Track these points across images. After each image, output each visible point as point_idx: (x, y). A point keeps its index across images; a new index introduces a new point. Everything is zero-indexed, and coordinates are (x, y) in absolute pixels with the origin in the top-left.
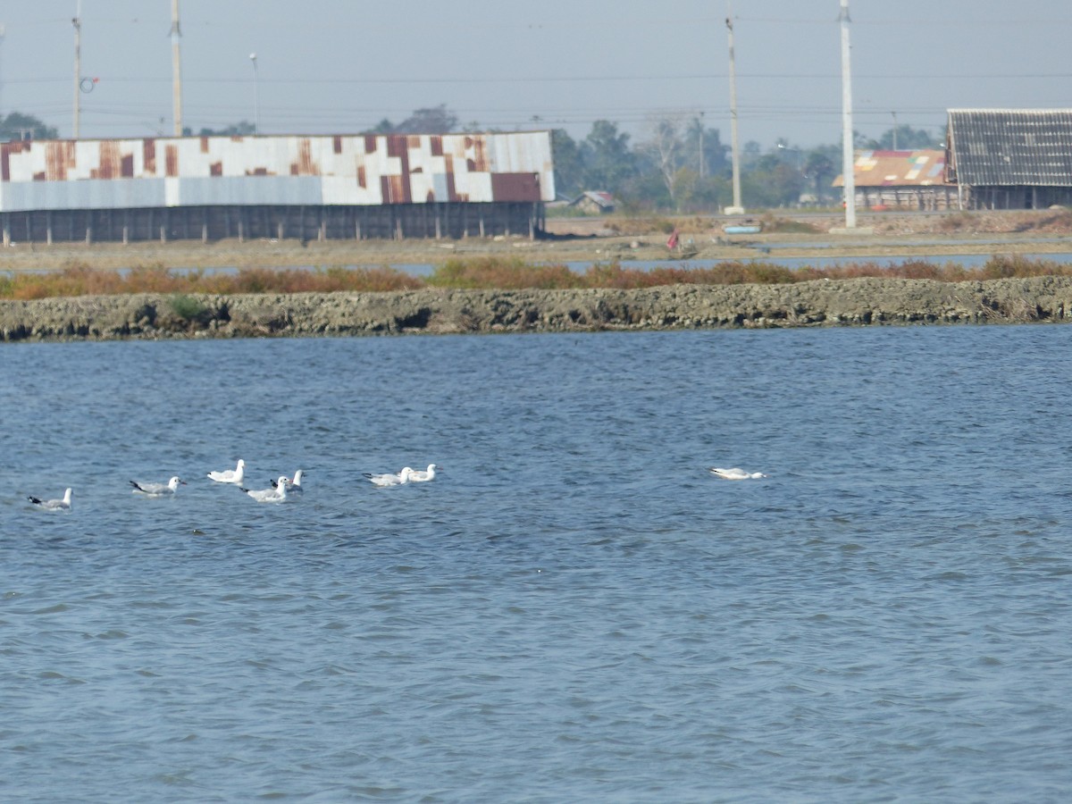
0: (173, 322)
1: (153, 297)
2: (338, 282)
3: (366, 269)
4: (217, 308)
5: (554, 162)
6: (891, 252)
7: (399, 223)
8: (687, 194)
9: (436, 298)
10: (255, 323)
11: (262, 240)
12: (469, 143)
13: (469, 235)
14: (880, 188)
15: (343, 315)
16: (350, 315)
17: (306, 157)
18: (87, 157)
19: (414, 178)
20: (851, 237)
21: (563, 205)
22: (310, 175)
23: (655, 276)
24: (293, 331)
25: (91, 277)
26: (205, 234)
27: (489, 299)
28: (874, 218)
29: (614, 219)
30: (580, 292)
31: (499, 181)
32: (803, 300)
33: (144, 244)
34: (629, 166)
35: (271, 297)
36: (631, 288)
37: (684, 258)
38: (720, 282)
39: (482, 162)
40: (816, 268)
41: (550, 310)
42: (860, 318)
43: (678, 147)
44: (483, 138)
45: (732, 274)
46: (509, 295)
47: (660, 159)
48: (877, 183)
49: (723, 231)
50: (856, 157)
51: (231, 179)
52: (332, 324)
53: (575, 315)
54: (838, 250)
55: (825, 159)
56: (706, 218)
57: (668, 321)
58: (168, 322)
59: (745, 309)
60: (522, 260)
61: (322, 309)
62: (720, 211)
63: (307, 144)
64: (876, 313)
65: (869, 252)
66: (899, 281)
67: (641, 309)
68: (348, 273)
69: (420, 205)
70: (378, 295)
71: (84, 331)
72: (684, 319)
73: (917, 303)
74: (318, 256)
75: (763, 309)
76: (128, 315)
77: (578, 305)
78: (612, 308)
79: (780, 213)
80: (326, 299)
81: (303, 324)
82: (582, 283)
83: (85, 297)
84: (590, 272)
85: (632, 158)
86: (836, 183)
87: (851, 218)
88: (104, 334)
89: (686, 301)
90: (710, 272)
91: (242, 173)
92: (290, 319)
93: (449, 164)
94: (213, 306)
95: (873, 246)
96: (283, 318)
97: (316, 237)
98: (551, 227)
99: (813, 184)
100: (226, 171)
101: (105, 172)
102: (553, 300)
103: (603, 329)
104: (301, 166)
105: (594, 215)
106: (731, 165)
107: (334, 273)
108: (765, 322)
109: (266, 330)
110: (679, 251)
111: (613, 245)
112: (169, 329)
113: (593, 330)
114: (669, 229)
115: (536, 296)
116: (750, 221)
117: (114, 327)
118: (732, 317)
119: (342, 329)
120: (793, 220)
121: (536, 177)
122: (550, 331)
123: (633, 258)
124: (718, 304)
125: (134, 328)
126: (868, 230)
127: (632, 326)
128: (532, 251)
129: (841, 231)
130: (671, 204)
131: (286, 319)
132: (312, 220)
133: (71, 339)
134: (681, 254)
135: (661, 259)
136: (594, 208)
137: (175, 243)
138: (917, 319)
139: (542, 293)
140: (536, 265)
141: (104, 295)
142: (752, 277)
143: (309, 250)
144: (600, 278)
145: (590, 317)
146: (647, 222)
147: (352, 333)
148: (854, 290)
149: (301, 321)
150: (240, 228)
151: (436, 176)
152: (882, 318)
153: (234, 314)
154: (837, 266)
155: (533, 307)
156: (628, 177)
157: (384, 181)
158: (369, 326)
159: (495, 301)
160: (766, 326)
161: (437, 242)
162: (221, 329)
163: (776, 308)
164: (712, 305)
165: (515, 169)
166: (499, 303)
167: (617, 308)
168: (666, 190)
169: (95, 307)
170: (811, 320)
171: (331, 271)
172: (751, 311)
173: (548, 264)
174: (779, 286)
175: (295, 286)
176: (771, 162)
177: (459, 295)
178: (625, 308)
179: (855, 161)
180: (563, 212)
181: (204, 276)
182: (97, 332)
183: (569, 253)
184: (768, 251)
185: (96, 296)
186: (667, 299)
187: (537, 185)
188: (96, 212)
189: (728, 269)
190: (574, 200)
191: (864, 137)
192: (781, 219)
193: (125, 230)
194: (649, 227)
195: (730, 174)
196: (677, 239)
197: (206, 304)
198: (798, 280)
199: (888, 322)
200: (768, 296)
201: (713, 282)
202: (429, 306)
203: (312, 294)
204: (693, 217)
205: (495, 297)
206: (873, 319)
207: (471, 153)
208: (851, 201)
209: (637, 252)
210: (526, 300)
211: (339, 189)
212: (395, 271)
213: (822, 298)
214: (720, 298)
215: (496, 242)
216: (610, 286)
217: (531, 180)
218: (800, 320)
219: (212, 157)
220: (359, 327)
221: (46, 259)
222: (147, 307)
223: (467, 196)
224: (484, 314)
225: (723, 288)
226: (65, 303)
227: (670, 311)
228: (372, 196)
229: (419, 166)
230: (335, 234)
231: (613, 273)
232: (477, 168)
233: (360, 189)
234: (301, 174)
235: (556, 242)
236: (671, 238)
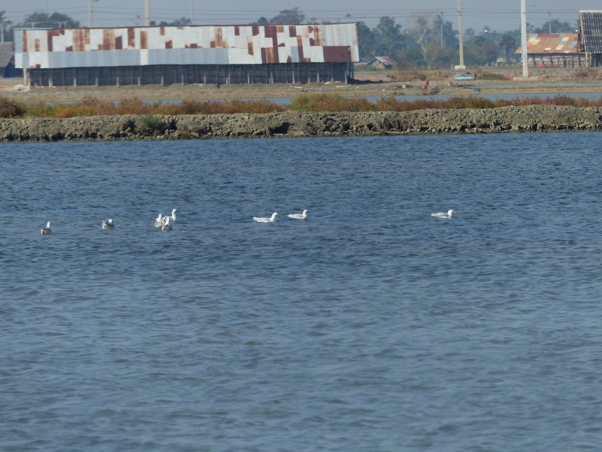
0: (144, 131)
1: (134, 116)
2: (237, 108)
3: (253, 101)
4: (169, 123)
5: (359, 40)
6: (547, 90)
7: (271, 74)
8: (434, 59)
9: (292, 117)
10: (190, 131)
11: (195, 84)
12: (310, 30)
13: (311, 81)
14: (541, 55)
15: (240, 126)
16: (244, 126)
17: (219, 38)
18: (96, 37)
19: (280, 49)
20: (526, 82)
21: (363, 64)
22: (222, 47)
23: (416, 104)
24: (212, 135)
25: (98, 105)
26: (162, 82)
27: (322, 117)
28: (538, 72)
29: (392, 72)
30: (373, 113)
31: (328, 50)
32: (499, 118)
33: (129, 86)
34: (401, 43)
35: (199, 116)
36: (402, 111)
37: (432, 94)
38: (452, 107)
39: (318, 40)
41: (356, 124)
42: (530, 128)
43: (429, 32)
44: (319, 27)
45: (459, 103)
46: (333, 115)
47: (419, 38)
48: (541, 52)
49: (454, 79)
50: (528, 37)
51: (177, 49)
52: (234, 132)
53: (370, 126)
54: (518, 90)
55: (511, 38)
56: (444, 72)
57: (423, 129)
58: (142, 130)
59: (466, 123)
60: (340, 95)
61: (228, 123)
62: (452, 68)
63: (220, 30)
64: (539, 125)
65: (536, 91)
66: (552, 107)
67: (408, 123)
68: (243, 102)
69: (283, 64)
70: (259, 115)
71: (94, 136)
72: (432, 128)
73: (562, 119)
74: (226, 93)
75: (476, 123)
76: (120, 126)
77: (372, 120)
78: (391, 122)
79: (486, 69)
80: (230, 117)
81: (217, 132)
82: (374, 108)
83: (95, 117)
84: (378, 102)
85: (403, 38)
86: (517, 52)
87: (525, 72)
88: (106, 138)
89: (433, 118)
90: (447, 102)
91: (183, 46)
92: (210, 128)
93: (300, 41)
94: (167, 121)
95: (537, 88)
96: (206, 128)
97: (225, 83)
98: (357, 76)
99: (504, 52)
100: (174, 46)
101: (106, 46)
102: (358, 118)
103: (386, 134)
104: (216, 43)
105: (380, 70)
106: (458, 42)
107: (235, 103)
108: (477, 130)
109: (197, 135)
110: (429, 90)
111: (392, 86)
112: (142, 134)
113: (381, 135)
115: (348, 115)
116: (468, 73)
117: (111, 133)
118: (458, 127)
119: (239, 134)
120: (492, 73)
121: (349, 48)
122: (356, 135)
123: (403, 94)
124: (451, 120)
125: (122, 134)
126: (535, 78)
127: (402, 132)
128: (347, 90)
129: (520, 79)
130: (425, 64)
131: (208, 128)
132: (223, 73)
133: (87, 141)
134: (430, 92)
135: (419, 95)
136: (381, 67)
137: (146, 86)
138: (562, 128)
139: (351, 114)
140: (349, 98)
141: (106, 116)
142: (470, 105)
143: (221, 90)
144: (384, 105)
145: (379, 127)
146: (411, 73)
147: (245, 136)
148: (526, 112)
149: (216, 130)
150: (182, 77)
151: (292, 48)
152: (543, 128)
153: (179, 126)
154: (518, 99)
155: (347, 122)
156: (401, 48)
157: (263, 50)
158: (255, 133)
159: (325, 118)
160: (478, 132)
161: (293, 85)
162: (171, 134)
163: (483, 122)
164: (447, 120)
165: (337, 44)
166: (328, 120)
167: (394, 122)
168: (422, 56)
169: (101, 122)
170: (503, 129)
171: (233, 102)
172: (469, 124)
173: (355, 98)
174: (485, 110)
175: (213, 110)
176: (480, 40)
177: (305, 115)
178: (399, 122)
179: (527, 40)
180: (364, 68)
181: (162, 105)
182: (101, 136)
183: (367, 92)
184: (479, 90)
185: (102, 116)
186: (422, 117)
187: (349, 53)
188: (101, 69)
189: (456, 100)
190: (369, 62)
191: (533, 26)
192: (486, 72)
193: (118, 79)
194: (412, 76)
195: (458, 47)
196: (427, 83)
197: (163, 120)
198: (496, 107)
199: (546, 130)
200: (479, 115)
201: (448, 107)
202: (288, 121)
203: (222, 115)
204: (437, 71)
205: (325, 116)
206: (538, 128)
207: (312, 35)
208: (525, 62)
209: (406, 91)
210: (343, 118)
211: (238, 56)
212: (269, 102)
213: (509, 116)
214: (452, 117)
215: (326, 85)
216: (390, 110)
217: (346, 50)
218: (497, 129)
219: (167, 38)
220: (249, 133)
221: (73, 95)
222: (130, 122)
223: (309, 59)
224: (319, 126)
225: (454, 111)
226: (84, 120)
227: (424, 124)
228: (257, 59)
229: (283, 43)
230: (235, 81)
231: (392, 103)
232: (316, 44)
233: (250, 55)
234: (216, 48)
235: (360, 85)
236: (424, 83)
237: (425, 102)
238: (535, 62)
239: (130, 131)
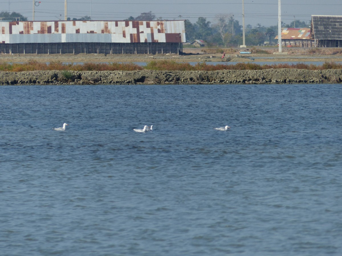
0: (63, 79)
1: (57, 71)
2: (116, 67)
4: (77, 75)
5: (186, 30)
6: (293, 60)
7: (136, 49)
8: (228, 41)
9: (147, 73)
10: (89, 80)
11: (92, 54)
12: (158, 24)
13: (158, 53)
14: (289, 40)
15: (118, 78)
17: (106, 28)
18: (37, 27)
19: (141, 34)
20: (280, 55)
21: (188, 44)
22: (108, 33)
23: (217, 67)
24: (101, 83)
25: (37, 65)
26: (74, 52)
27: (164, 74)
28: (288, 49)
29: (204, 49)
30: (193, 72)
31: (168, 36)
32: (264, 75)
33: (55, 54)
34: (210, 32)
35: (95, 72)
36: (209, 71)
37: (227, 61)
38: (238, 69)
39: (162, 30)
40: (269, 65)
41: (183, 77)
42: (282, 81)
43: (225, 26)
44: (163, 22)
45: (242, 67)
46: (170, 72)
47: (220, 30)
48: (289, 38)
49: (239, 53)
50: (282, 30)
51: (82, 34)
52: (114, 81)
53: (191, 79)
54: (276, 60)
55: (272, 31)
56: (234, 49)
57: (221, 81)
58: (62, 79)
59: (246, 78)
60: (175, 61)
61: (111, 76)
62: (238, 47)
63: (107, 24)
64: (287, 80)
65: (286, 60)
66: (295, 70)
67: (213, 77)
68: (119, 64)
69: (142, 43)
70: (129, 72)
71: (35, 82)
72: (226, 81)
73: (301, 77)
74: (110, 59)
75: (251, 78)
77: (192, 76)
78: (203, 77)
79: (258, 47)
80: (112, 73)
82: (194, 69)
83: (35, 71)
84: (196, 65)
85: (210, 29)
86: (276, 38)
87: (280, 49)
88: (41, 83)
89: (227, 75)
90: (235, 66)
91: (86, 32)
92: (100, 79)
93: (152, 30)
95: (287, 58)
96: (98, 78)
97: (109, 53)
98: (184, 51)
99: (269, 38)
100: (81, 32)
101: (42, 31)
102: (184, 74)
103: (200, 84)
104: (105, 30)
105: (198, 47)
106: (242, 32)
107: (115, 64)
108: (252, 82)
109: (93, 82)
111: (204, 57)
112: (62, 82)
113: (197, 84)
114: (222, 52)
115: (179, 72)
116: (248, 50)
117: (44, 81)
118: (242, 80)
119: (117, 82)
120: (262, 50)
121: (180, 35)
122: (183, 84)
123: (210, 61)
124: (237, 76)
125: (51, 81)
126: (286, 53)
127: (210, 83)
128: (178, 59)
129: (277, 53)
130: (223, 44)
133: (30, 85)
134: (226, 60)
135: (219, 62)
136: (198, 45)
137: (64, 55)
138: (301, 82)
139: (181, 72)
140: (179, 63)
141: (41, 71)
142: (248, 68)
143: (107, 57)
144: (200, 67)
145: (196, 80)
147: (120, 83)
148: (280, 72)
149: (104, 80)
150: (85, 50)
151: (148, 34)
152: (290, 81)
153: (83, 77)
154: (275, 65)
155: (178, 76)
156: (209, 35)
157: (131, 35)
158: (126, 82)
159: (166, 74)
160: (252, 83)
161: (148, 55)
162: (78, 82)
163: (256, 78)
164: (235, 76)
165: (173, 32)
166: (167, 75)
167: (205, 77)
168: (221, 39)
169: (38, 74)
170: (266, 82)
172: (248, 79)
173: (183, 63)
174: (257, 71)
175: (102, 69)
176: (255, 31)
177: (154, 72)
178: (208, 77)
180: (189, 46)
181: (73, 65)
182: (39, 82)
183: (190, 59)
184: (254, 60)
185: (39, 71)
186: (221, 74)
187: (180, 37)
188: (39, 44)
189: (241, 65)
190: (192, 43)
191: (285, 24)
192: (258, 49)
193: (49, 50)
194: (216, 51)
195: (242, 34)
196: (225, 55)
197: (74, 74)
198: (263, 69)
199: (292, 83)
200: (253, 74)
201: (236, 69)
202: (145, 75)
203: (107, 71)
204: (230, 48)
206: (287, 82)
207: (159, 27)
208: (280, 44)
209: (212, 59)
210: (176, 74)
211: (117, 38)
212: (134, 64)
213: (271, 74)
214: (238, 74)
215: (167, 55)
216: (203, 70)
217: (178, 36)
218: (263, 82)
219: (77, 27)
220: (122, 82)
221: (23, 59)
222: (55, 74)
223: (157, 41)
224: (162, 78)
225: (239, 71)
226: (29, 73)
227: (222, 78)
228: (128, 40)
229: (143, 31)
230: (115, 52)
231: (204, 66)
232: (161, 32)
233: (124, 38)
234: (105, 33)
235: (186, 56)
236: (223, 55)
237: (223, 66)
238: (286, 44)
239: (55, 80)
